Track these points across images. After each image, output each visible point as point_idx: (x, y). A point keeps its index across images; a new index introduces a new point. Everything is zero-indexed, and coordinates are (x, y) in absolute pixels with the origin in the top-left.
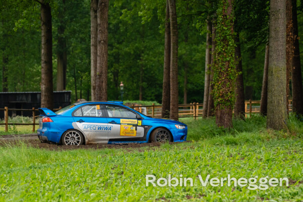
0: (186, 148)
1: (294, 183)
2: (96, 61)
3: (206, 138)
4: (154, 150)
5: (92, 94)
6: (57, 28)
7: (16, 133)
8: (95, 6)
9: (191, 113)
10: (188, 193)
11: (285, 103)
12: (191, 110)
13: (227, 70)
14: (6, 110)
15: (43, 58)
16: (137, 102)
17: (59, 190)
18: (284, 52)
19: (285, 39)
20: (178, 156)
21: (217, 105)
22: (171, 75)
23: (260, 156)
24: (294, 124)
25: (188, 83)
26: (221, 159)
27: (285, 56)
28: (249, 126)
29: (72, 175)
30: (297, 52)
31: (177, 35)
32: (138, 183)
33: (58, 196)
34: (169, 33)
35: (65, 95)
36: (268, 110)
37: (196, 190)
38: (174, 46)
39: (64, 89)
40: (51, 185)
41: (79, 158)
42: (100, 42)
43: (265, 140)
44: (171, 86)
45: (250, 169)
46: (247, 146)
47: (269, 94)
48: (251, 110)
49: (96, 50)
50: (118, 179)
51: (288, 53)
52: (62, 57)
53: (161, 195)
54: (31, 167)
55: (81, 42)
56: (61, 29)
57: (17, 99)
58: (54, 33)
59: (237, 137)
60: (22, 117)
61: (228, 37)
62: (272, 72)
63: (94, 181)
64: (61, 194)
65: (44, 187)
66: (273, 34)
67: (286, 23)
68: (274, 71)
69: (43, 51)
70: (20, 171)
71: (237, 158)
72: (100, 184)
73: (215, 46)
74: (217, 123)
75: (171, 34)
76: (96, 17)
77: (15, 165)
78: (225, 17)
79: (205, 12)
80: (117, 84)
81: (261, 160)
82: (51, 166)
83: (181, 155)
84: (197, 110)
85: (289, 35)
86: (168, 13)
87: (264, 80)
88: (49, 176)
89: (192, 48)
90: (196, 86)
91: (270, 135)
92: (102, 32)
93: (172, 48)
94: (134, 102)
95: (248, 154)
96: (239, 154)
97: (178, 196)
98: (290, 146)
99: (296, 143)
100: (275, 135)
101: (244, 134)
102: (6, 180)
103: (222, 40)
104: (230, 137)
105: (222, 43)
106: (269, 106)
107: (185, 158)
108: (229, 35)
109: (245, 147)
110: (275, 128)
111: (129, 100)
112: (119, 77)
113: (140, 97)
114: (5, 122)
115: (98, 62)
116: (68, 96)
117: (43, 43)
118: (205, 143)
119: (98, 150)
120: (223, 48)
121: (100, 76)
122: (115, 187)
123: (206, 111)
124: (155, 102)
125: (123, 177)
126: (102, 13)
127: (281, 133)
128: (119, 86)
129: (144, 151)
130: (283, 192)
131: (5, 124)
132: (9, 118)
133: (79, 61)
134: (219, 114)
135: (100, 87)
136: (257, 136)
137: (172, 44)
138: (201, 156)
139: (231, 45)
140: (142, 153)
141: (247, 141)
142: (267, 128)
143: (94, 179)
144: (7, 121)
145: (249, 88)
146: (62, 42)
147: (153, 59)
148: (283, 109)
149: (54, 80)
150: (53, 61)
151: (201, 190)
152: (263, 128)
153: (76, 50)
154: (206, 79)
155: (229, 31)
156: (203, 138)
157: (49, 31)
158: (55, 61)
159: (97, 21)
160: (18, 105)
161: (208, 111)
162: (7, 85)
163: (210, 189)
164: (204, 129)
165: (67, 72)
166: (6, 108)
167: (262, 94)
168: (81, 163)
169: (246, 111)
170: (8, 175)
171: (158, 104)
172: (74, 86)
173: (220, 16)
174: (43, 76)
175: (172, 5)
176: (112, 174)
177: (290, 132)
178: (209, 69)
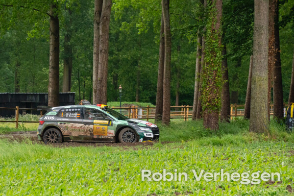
0: (176, 148)
1: (273, 183)
2: (97, 68)
3: (194, 139)
4: (147, 148)
5: (94, 96)
6: (64, 37)
7: (25, 130)
8: (98, 19)
9: (182, 115)
10: (177, 190)
11: (266, 109)
12: (182, 111)
13: (215, 79)
14: (17, 109)
15: (50, 64)
16: (134, 103)
17: (61, 184)
18: (266, 64)
19: (267, 53)
20: (168, 155)
21: (205, 109)
22: (164, 81)
23: (242, 157)
24: (274, 129)
25: (179, 87)
26: (207, 158)
27: (267, 67)
28: (233, 129)
29: (73, 171)
30: (278, 63)
31: (170, 46)
32: (132, 179)
33: (60, 190)
34: (163, 44)
35: (70, 96)
36: (251, 115)
37: (183, 187)
38: (167, 55)
39: (69, 90)
40: (55, 180)
41: (80, 154)
42: (101, 51)
43: (248, 142)
44: (164, 91)
45: (233, 169)
46: (231, 147)
47: (252, 101)
48: (236, 113)
49: (98, 57)
50: (114, 175)
51: (270, 64)
52: (68, 62)
53: (153, 191)
54: (37, 162)
55: (85, 49)
56: (68, 38)
57: (27, 99)
58: (62, 41)
59: (223, 138)
60: (31, 115)
61: (216, 49)
62: (255, 81)
63: (93, 176)
64: (63, 187)
65: (48, 181)
66: (256, 47)
67: (268, 38)
68: (256, 81)
69: (51, 58)
70: (28, 165)
71: (222, 158)
72: (98, 179)
73: (205, 57)
74: (204, 125)
75: (165, 45)
76: (98, 28)
77: (23, 160)
78: (214, 32)
79: (196, 26)
80: (116, 87)
81: (243, 161)
82: (55, 161)
83: (171, 154)
84: (188, 111)
85: (271, 48)
86: (163, 26)
87: (248, 87)
88: (53, 170)
89: (184, 56)
90: (186, 90)
91: (252, 138)
92: (103, 43)
93: (165, 57)
94: (131, 103)
95: (232, 154)
96: (224, 154)
97: (168, 192)
98: (271, 148)
99: (276, 146)
100: (257, 138)
101: (229, 136)
102: (15, 174)
103: (211, 52)
104: (216, 138)
105: (210, 54)
106: (252, 112)
107: (175, 157)
108: (217, 47)
109: (229, 148)
110: (257, 132)
111: (127, 101)
112: (118, 81)
113: (137, 98)
114: (16, 120)
115: (99, 68)
116: (72, 97)
117: (51, 50)
118: (194, 144)
119: (97, 148)
120: (211, 58)
121: (101, 81)
122: (111, 183)
123: (195, 113)
124: (150, 104)
125: (119, 173)
126: (104, 26)
127: (263, 136)
128: (118, 89)
129: (138, 149)
130: (262, 192)
131: (16, 122)
132: (20, 116)
133: (83, 66)
134: (207, 118)
135: (100, 91)
136: (240, 138)
137: (165, 54)
138: (189, 155)
139: (219, 56)
140: (137, 151)
141: (232, 142)
142: (250, 131)
143: (93, 174)
144: (18, 119)
145: (234, 93)
146: (68, 49)
147: (149, 66)
148: (265, 114)
149: (60, 82)
150: (60, 66)
151: (189, 187)
152: (246, 131)
153: (81, 56)
154: (196, 84)
155: (217, 44)
156: (192, 138)
157: (57, 40)
158: (61, 66)
159: (99, 32)
160: (28, 105)
161: (197, 113)
162: (18, 86)
163: (196, 187)
164: (193, 131)
165: (72, 75)
166: (17, 107)
167: (246, 100)
168: (81, 159)
169: (231, 114)
170: (17, 169)
171: (152, 106)
172: (78, 88)
173: (209, 30)
174: (50, 80)
175: (167, 20)
176: (109, 170)
177: (271, 135)
178: (199, 76)
